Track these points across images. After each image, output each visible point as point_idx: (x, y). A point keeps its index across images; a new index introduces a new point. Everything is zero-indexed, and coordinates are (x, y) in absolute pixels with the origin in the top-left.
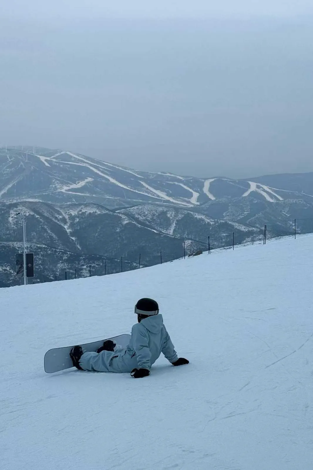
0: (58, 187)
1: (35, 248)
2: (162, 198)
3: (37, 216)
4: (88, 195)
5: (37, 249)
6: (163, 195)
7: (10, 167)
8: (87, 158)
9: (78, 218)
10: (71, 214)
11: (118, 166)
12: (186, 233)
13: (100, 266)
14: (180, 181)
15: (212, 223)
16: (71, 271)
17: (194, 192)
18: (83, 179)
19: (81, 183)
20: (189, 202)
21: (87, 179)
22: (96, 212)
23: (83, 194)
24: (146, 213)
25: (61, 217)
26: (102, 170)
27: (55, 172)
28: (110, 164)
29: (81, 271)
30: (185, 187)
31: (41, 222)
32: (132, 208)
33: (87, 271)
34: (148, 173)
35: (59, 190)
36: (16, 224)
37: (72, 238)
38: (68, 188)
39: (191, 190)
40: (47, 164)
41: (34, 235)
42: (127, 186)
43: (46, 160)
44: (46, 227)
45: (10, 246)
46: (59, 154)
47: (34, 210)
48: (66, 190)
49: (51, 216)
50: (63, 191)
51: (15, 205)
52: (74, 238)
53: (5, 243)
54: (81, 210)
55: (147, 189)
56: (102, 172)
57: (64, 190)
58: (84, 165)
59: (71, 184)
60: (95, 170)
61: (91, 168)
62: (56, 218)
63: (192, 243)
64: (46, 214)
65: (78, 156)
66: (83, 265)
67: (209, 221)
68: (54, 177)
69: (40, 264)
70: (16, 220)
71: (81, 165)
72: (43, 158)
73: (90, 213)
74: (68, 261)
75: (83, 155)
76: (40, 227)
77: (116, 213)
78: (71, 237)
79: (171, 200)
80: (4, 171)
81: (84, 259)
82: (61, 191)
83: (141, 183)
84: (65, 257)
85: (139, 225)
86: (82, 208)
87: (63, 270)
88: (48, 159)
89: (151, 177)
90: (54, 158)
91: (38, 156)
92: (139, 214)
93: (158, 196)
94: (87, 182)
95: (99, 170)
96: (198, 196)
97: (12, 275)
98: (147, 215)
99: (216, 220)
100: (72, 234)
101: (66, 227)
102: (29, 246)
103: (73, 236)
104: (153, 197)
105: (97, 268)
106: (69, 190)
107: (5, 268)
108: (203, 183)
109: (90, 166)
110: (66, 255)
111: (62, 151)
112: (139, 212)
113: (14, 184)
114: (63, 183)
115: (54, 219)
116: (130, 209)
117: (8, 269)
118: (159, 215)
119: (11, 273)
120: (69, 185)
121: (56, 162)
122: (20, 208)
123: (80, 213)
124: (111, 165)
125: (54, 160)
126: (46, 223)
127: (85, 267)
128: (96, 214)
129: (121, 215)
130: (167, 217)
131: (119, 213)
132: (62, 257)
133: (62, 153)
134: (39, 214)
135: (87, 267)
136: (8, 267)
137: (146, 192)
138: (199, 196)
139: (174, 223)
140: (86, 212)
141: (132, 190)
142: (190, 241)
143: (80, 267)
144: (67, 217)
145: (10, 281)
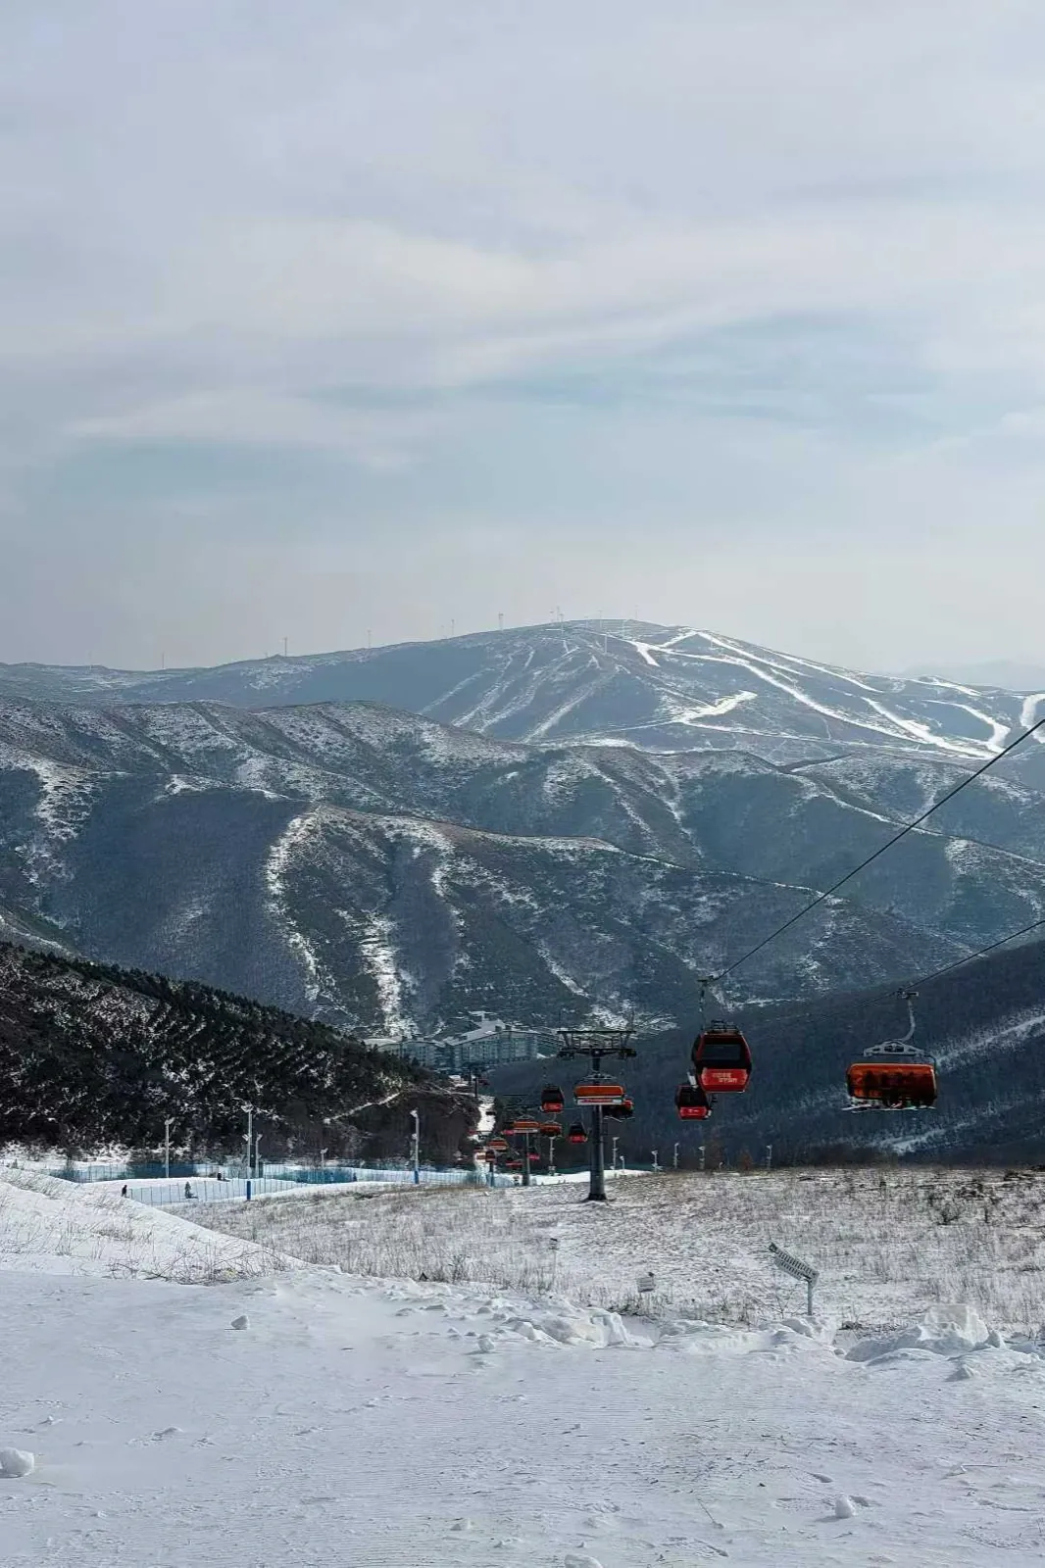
0: (674, 712)
1: (592, 854)
2: (918, 738)
3: (609, 780)
4: (741, 730)
5: (597, 856)
6: (921, 731)
7: (568, 667)
8: (746, 646)
9: (702, 784)
10: (685, 776)
11: (820, 665)
12: (960, 823)
13: (737, 898)
14: (964, 698)
15: (1024, 800)
16: (672, 908)
17: (997, 726)
18: (730, 693)
19: (725, 702)
20: (984, 749)
21: (739, 694)
22: (742, 772)
23: (728, 729)
24: (865, 774)
25: (662, 782)
26: (777, 673)
27: (667, 677)
28: (799, 658)
29: (695, 909)
30: (974, 712)
31: (616, 793)
32: (831, 763)
33: (709, 909)
34: (887, 679)
35: (675, 720)
36: (561, 797)
37: (686, 832)
38: (693, 715)
39: (990, 720)
40: (651, 661)
41: (598, 822)
42: (836, 710)
43: (650, 652)
44: (625, 805)
45: (535, 848)
46: (681, 637)
47: (602, 767)
48: (691, 721)
49: (639, 779)
50: (684, 720)
51: (560, 754)
52: (688, 832)
53: (524, 839)
54: (709, 767)
55: (884, 716)
56: (778, 678)
57: (686, 717)
58: (738, 661)
59: (702, 706)
60: (761, 674)
61: (753, 669)
62: (651, 784)
63: (967, 846)
64: (627, 775)
65: (724, 641)
66: (700, 895)
67: (1018, 795)
68: (665, 690)
69: (600, 890)
70: (558, 788)
71: (728, 661)
72: (642, 648)
73: (729, 775)
74: (664, 884)
75: (740, 642)
76: (613, 804)
77: (795, 774)
78: (683, 830)
79: (939, 741)
80: (554, 676)
81: (702, 882)
82: (680, 721)
83: (867, 703)
84: (658, 876)
85: (843, 804)
86: (711, 763)
87: (652, 904)
88: (656, 648)
89: (896, 689)
90: (669, 647)
91: (633, 643)
92: (846, 777)
93: (909, 734)
94: (742, 702)
95: (770, 674)
96: (1007, 733)
97: (536, 913)
98: (867, 778)
99: (1036, 792)
100: (686, 822)
101: (671, 804)
102: (577, 848)
103: (686, 827)
104: (897, 735)
105: (731, 901)
106: (698, 720)
107: (522, 898)
108: (1021, 702)
109: (751, 664)
110: (661, 871)
111: (688, 631)
112: (848, 772)
113: (576, 706)
114: (685, 702)
115: (646, 787)
116: (826, 766)
117: (526, 899)
118: (896, 780)
119: (533, 909)
120: (698, 708)
121: (672, 656)
122: (571, 761)
123: (707, 772)
124: (800, 662)
125: (669, 651)
126: (627, 796)
127: (704, 899)
128: (744, 776)
129: (800, 779)
130: (914, 784)
131: (797, 774)
132: (651, 875)
133: (688, 635)
134: (612, 773)
135: (709, 899)
136: (528, 895)
137: (881, 724)
138: (1009, 734)
139: (931, 799)
140: (720, 771)
141: (845, 720)
142: (963, 843)
143: (691, 900)
144: (675, 780)
145: (531, 926)
